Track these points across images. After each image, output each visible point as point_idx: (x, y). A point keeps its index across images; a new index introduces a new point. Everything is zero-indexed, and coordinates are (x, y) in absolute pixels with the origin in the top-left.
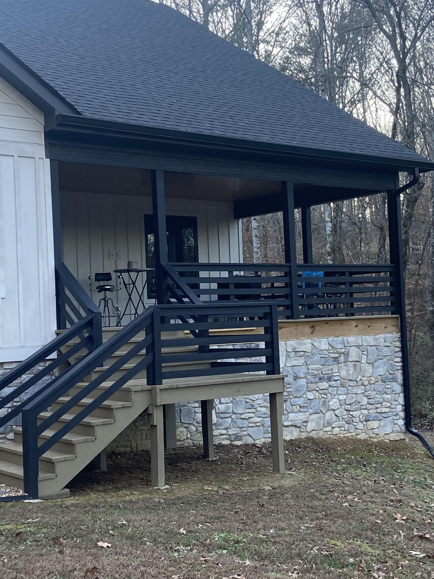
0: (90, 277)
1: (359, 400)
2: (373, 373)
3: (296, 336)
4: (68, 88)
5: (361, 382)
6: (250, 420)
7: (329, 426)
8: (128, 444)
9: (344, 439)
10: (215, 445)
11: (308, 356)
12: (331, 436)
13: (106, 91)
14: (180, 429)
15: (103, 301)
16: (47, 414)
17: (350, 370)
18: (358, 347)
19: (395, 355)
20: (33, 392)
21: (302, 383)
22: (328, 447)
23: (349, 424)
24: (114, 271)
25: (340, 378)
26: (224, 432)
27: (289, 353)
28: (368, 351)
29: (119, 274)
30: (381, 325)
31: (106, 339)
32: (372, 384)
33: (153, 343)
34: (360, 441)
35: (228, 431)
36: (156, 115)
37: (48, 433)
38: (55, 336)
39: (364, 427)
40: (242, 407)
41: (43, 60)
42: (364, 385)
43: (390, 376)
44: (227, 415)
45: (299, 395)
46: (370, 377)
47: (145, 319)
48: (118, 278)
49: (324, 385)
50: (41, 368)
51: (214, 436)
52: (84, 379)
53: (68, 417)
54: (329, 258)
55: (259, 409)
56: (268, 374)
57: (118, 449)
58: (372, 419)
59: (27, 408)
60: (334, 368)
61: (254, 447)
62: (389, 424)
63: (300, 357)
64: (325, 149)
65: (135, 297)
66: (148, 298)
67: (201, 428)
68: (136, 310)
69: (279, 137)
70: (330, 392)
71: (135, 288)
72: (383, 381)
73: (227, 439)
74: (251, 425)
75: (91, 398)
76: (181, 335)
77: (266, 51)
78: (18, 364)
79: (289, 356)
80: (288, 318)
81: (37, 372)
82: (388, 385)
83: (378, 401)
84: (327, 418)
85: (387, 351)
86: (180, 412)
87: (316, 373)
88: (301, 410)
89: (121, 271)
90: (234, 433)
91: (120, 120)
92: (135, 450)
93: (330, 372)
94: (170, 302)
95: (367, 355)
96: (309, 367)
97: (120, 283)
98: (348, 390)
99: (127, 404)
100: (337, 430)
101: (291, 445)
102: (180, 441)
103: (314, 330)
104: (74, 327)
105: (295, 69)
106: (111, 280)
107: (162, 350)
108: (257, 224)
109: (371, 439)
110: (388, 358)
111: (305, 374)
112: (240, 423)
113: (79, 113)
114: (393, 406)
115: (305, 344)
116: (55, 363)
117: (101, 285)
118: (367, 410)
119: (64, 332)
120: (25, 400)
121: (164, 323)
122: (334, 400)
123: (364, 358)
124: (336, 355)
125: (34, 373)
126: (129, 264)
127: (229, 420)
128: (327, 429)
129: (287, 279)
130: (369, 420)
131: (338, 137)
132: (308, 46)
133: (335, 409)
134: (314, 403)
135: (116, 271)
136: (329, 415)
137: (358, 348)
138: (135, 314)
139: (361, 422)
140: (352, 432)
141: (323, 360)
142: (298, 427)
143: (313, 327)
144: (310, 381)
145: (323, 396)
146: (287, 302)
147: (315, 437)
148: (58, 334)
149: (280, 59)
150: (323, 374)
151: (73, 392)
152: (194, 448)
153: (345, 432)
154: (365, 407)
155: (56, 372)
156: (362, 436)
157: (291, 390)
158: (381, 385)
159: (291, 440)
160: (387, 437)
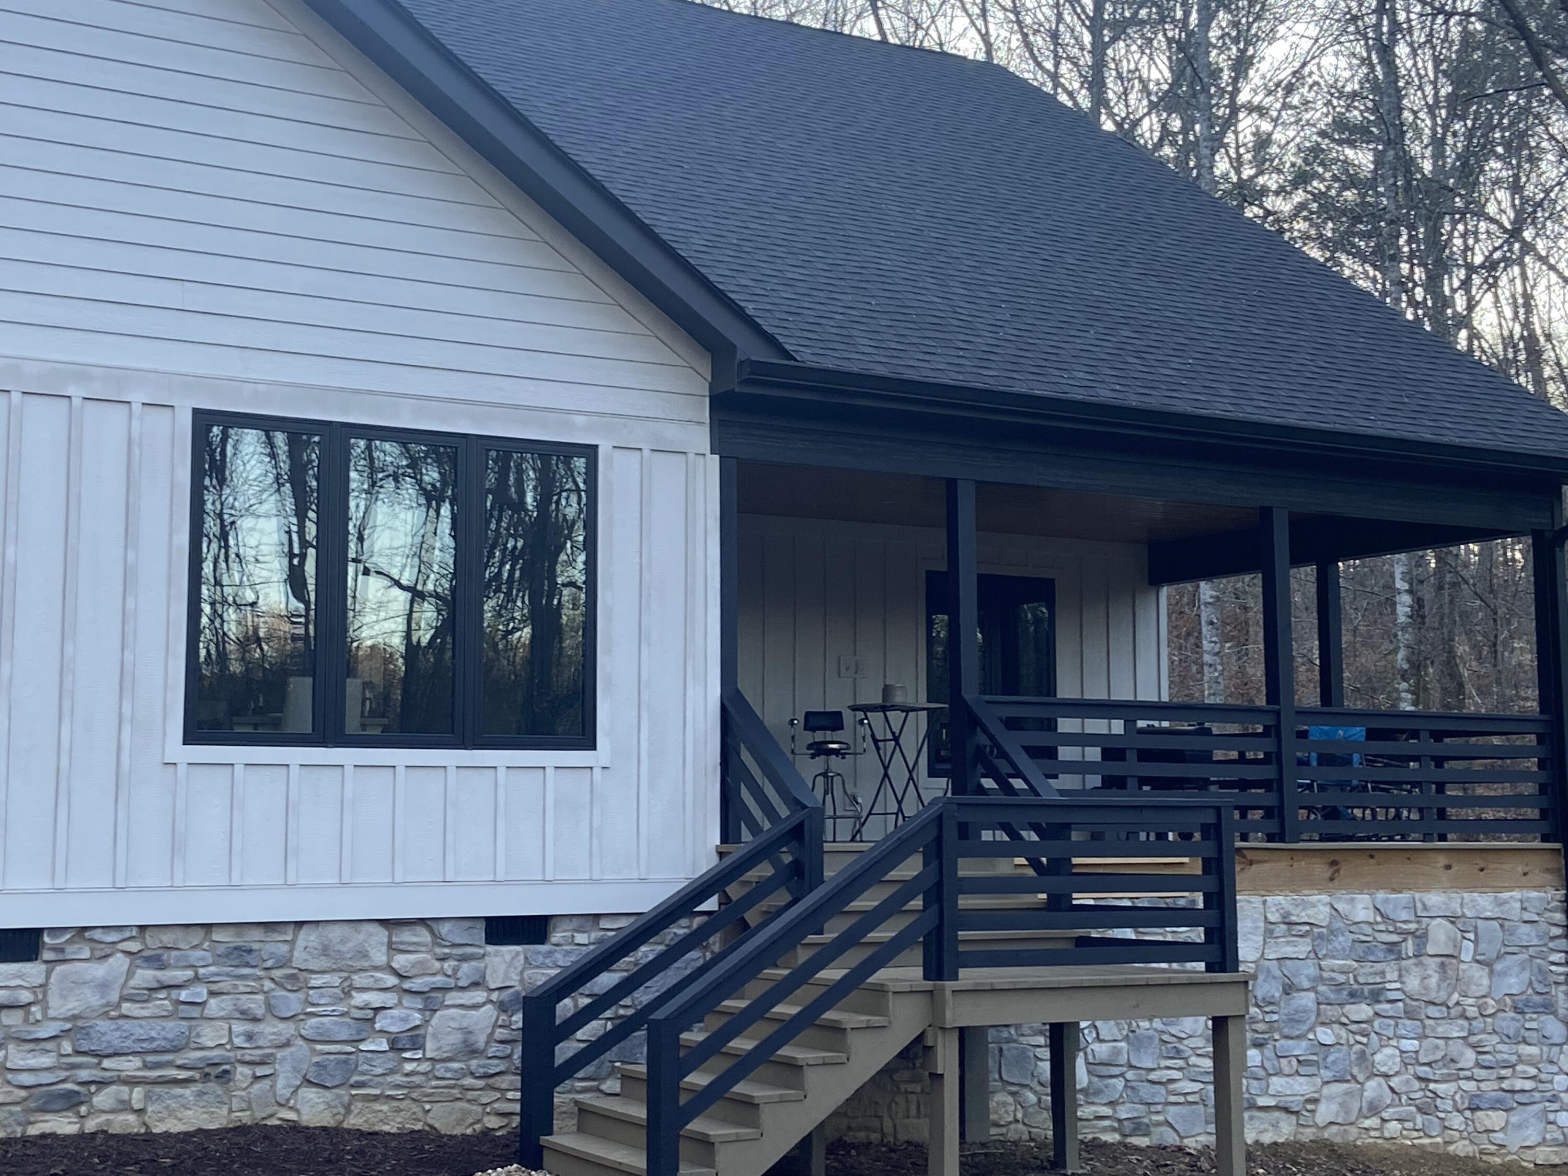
0: (793, 720)
1: (1454, 1055)
2: (1490, 987)
3: (1292, 885)
4: (763, 292)
5: (1460, 1008)
6: (1172, 1087)
7: (1375, 1115)
8: (875, 1123)
9: (1414, 1152)
10: (1082, 1142)
11: (1320, 936)
12: (1379, 1141)
13: (850, 297)
14: (999, 1097)
15: (820, 780)
16: (695, 1036)
17: (1430, 976)
18: (1452, 919)
19: (1551, 945)
20: (662, 986)
21: (1303, 1002)
22: (1369, 1167)
23: (1426, 1114)
24: (849, 707)
25: (1403, 997)
26: (1106, 1111)
27: (1272, 927)
28: (1479, 931)
29: (861, 715)
30: (1516, 866)
31: (832, 870)
32: (1489, 1016)
33: (939, 885)
34: (1455, 1158)
35: (1115, 1111)
36: (961, 353)
37: (698, 1079)
38: (714, 860)
39: (1467, 1125)
40: (1153, 1053)
41: (710, 225)
42: (1467, 1018)
43: (1537, 999)
44: (1115, 1071)
45: (1297, 1033)
46: (1484, 996)
47: (923, 827)
48: (858, 726)
49: (1362, 1011)
50: (681, 932)
51: (1081, 1120)
52: (778, 963)
53: (743, 1044)
54: (1404, 685)
55: (1193, 1060)
56: (1209, 969)
57: (851, 1134)
58: (1487, 1105)
59: (660, 1014)
60: (1388, 969)
61: (1180, 1155)
62: (1532, 1120)
63: (1301, 936)
64: (1370, 432)
65: (898, 773)
66: (930, 775)
67: (1049, 1098)
68: (899, 803)
69: (1255, 403)
70: (1377, 1029)
71: (898, 750)
72: (1516, 1009)
73: (1114, 1130)
74: (1172, 1099)
75: (796, 1004)
76: (1005, 867)
77: (1256, 134)
78: (632, 919)
79: (1272, 932)
80: (1270, 838)
81: (672, 939)
82: (1532, 1020)
83: (1505, 1061)
84: (1368, 1094)
85: (1528, 935)
86: (1001, 1056)
87: (1342, 978)
88: (1302, 1070)
89: (866, 709)
90: (1129, 1116)
91: (880, 370)
92: (892, 1140)
93: (1378, 980)
94: (981, 790)
95: (1476, 942)
96: (1322, 963)
97: (864, 738)
98: (1424, 1027)
99: (877, 1020)
100: (1393, 1127)
101: (1274, 1155)
102: (998, 1125)
103: (1338, 871)
104: (761, 839)
105: (1335, 178)
106: (842, 728)
107: (960, 902)
108: (1214, 593)
109: (1485, 1158)
110: (1531, 951)
111: (1314, 979)
112: (1145, 1091)
113: (787, 355)
114: (1543, 1076)
115: (1314, 906)
116: (714, 920)
117: (817, 740)
118: (1474, 1083)
119: (737, 851)
120: (645, 1003)
121: (967, 838)
122: (1388, 1051)
123: (1467, 950)
124: (1394, 938)
125: (667, 942)
126: (887, 691)
127: (1119, 1084)
128: (1367, 1123)
129: (1269, 744)
130: (1478, 1108)
131: (1406, 400)
132: (1372, 118)
133: (1391, 1073)
134: (1336, 1055)
135: (855, 708)
136: (1373, 1088)
137: (1453, 923)
138: (897, 814)
139: (1458, 1111)
140: (1434, 1134)
141: (1360, 948)
142: (1292, 1113)
143: (1334, 863)
144: (1327, 998)
145: (1359, 1038)
146: (1271, 800)
147: (1338, 1140)
148: (721, 855)
149: (1294, 154)
150: (1359, 984)
151: (755, 989)
152: (1032, 1144)
153: (1415, 1134)
154: (1468, 1073)
155: (716, 943)
156: (1461, 1148)
157: (1275, 1017)
158: (1513, 1019)
159: (1275, 1143)
160: (1528, 1155)
